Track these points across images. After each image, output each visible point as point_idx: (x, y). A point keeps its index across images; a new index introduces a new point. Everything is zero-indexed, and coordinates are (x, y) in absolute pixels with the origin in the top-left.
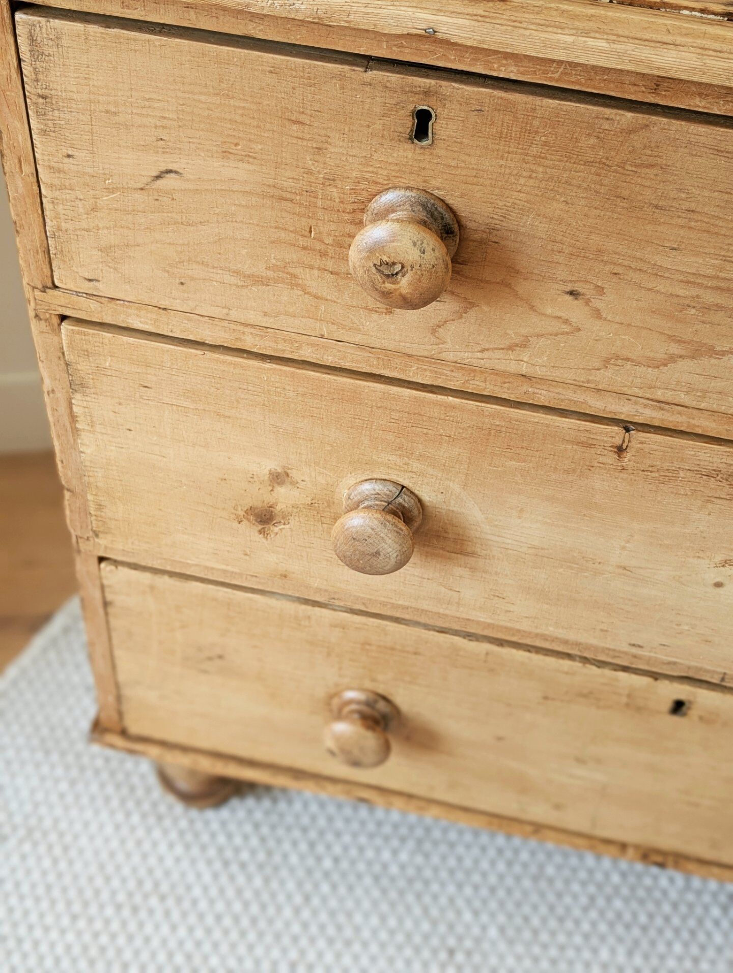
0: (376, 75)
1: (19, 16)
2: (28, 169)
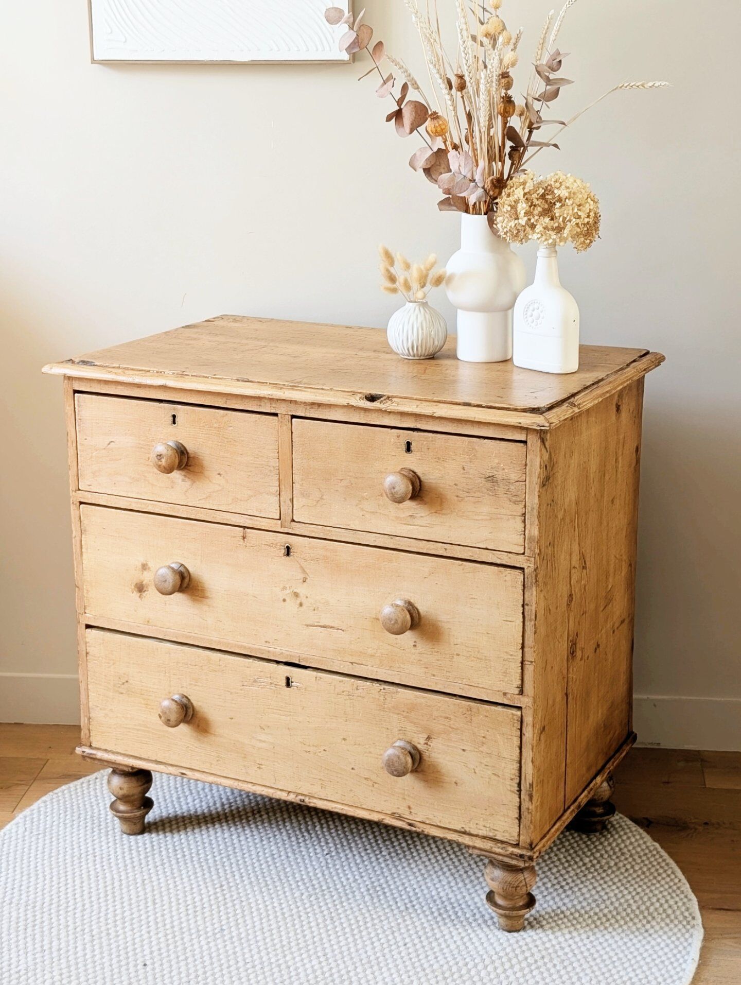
0: (162, 405)
1: (76, 395)
2: (75, 445)
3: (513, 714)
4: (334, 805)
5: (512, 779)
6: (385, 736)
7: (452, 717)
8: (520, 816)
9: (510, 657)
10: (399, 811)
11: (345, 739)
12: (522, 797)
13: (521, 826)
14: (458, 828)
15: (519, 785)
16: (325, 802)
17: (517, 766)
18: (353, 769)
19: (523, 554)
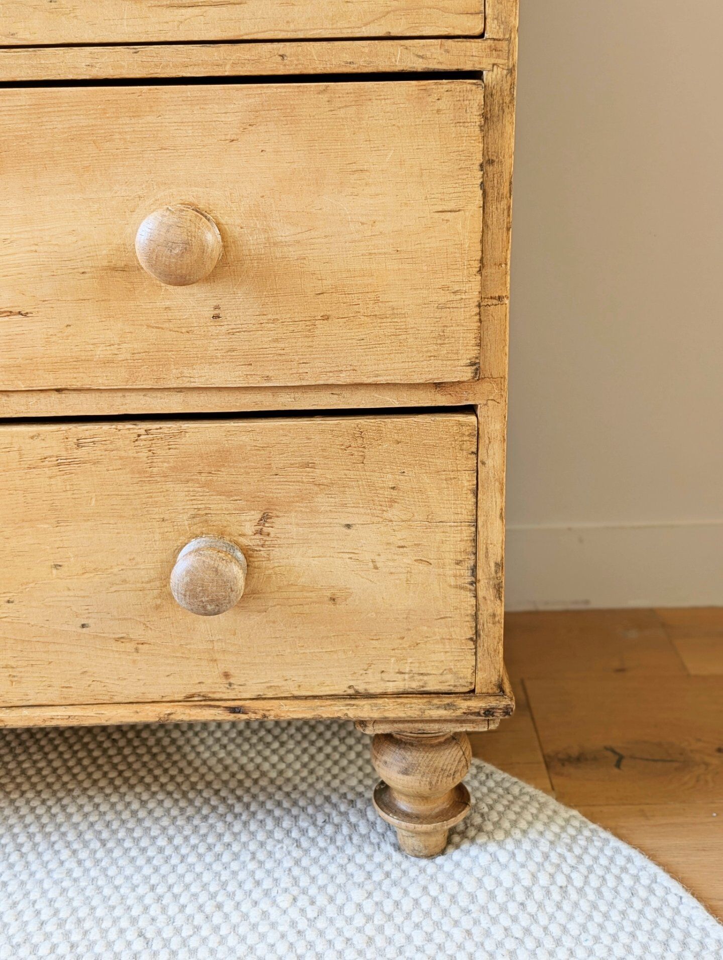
3: (461, 424)
4: (48, 713)
5: (458, 563)
6: (157, 537)
7: (317, 460)
8: (477, 633)
9: (453, 297)
10: (203, 689)
11: (57, 566)
12: (481, 594)
13: (479, 655)
14: (340, 689)
15: (474, 569)
16: (26, 712)
17: (468, 532)
18: (83, 626)
19: (481, 36)
